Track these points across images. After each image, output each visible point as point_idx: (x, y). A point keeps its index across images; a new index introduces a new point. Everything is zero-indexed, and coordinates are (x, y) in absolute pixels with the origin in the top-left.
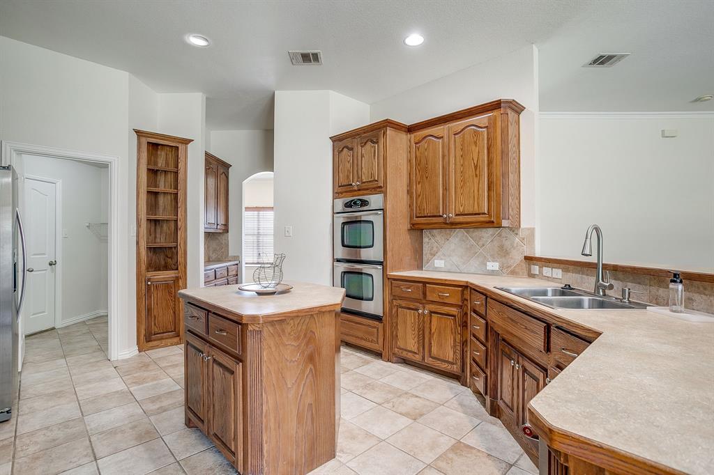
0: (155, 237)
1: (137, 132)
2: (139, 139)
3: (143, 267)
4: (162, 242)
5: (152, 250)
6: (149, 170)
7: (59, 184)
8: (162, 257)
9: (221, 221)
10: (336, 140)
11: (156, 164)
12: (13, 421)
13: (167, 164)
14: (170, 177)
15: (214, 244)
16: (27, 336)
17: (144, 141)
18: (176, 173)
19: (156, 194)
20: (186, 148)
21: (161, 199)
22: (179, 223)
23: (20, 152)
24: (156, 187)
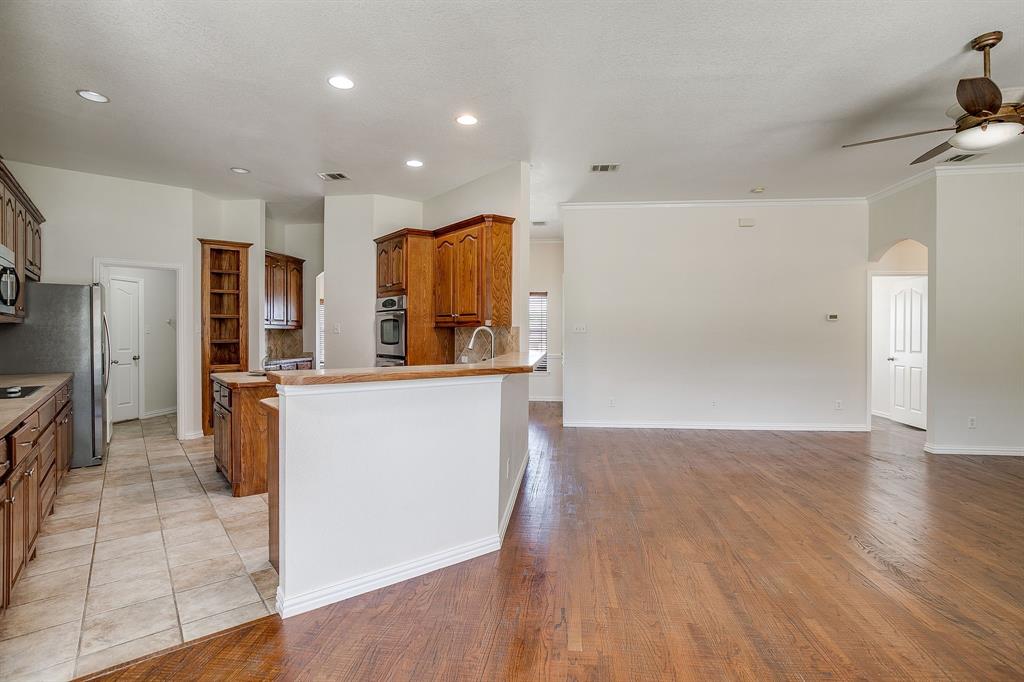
0: (220, 334)
1: (201, 240)
2: (202, 247)
3: (208, 360)
4: (226, 338)
5: (217, 346)
6: (212, 273)
7: (142, 282)
8: (226, 353)
9: (293, 316)
10: (379, 242)
11: (220, 267)
12: (104, 465)
13: (230, 266)
14: (233, 278)
15: (288, 341)
16: (115, 424)
17: (208, 248)
18: (238, 276)
19: (221, 295)
20: (247, 253)
21: (226, 299)
22: (241, 322)
23: (106, 265)
24: (220, 288)
